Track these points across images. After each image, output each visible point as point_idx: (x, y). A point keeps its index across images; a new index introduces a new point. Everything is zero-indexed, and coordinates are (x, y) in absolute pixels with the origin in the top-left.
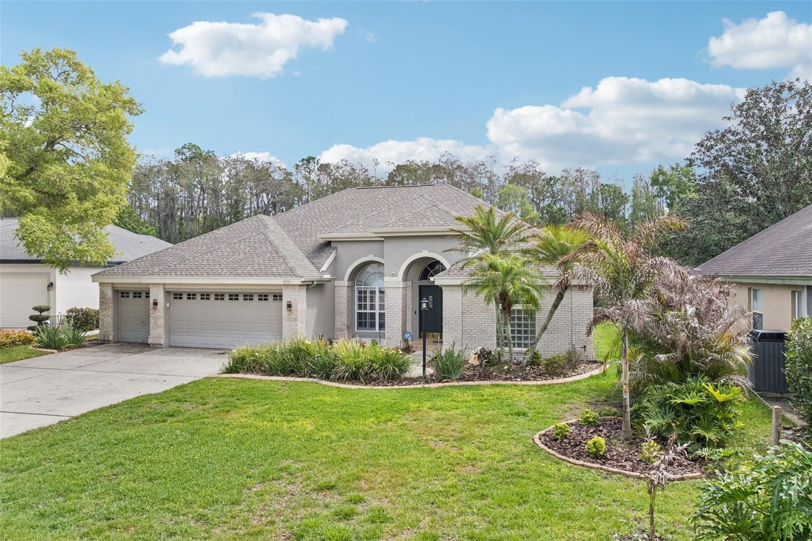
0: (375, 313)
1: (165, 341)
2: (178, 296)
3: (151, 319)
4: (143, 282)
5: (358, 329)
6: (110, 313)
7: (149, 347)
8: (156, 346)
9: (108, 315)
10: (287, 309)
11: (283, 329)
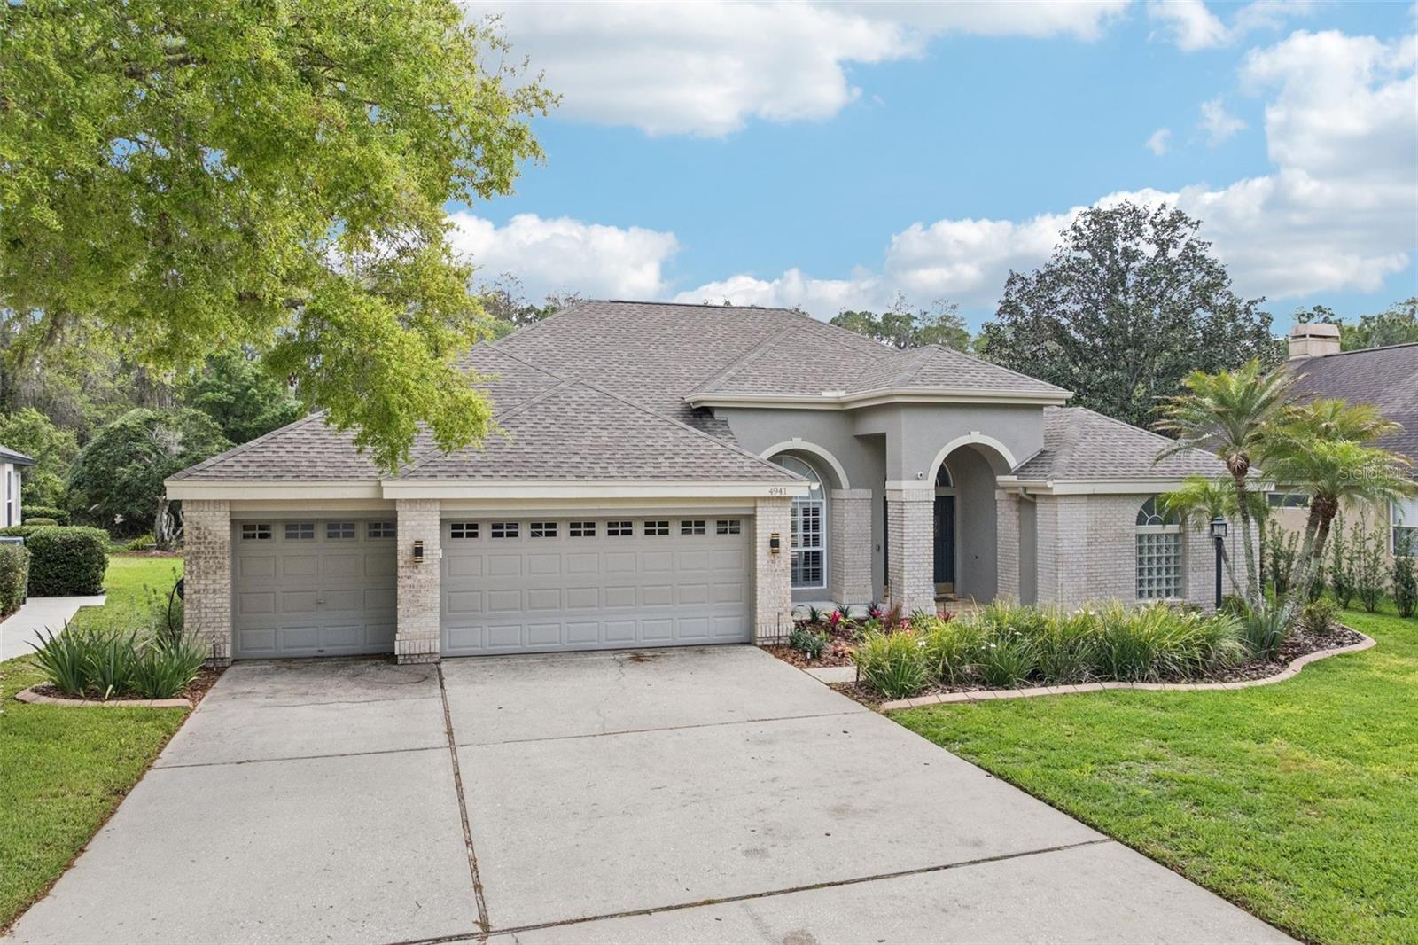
1: (442, 646)
2: (462, 529)
3: (400, 591)
4: (385, 496)
6: (224, 582)
7: (396, 663)
8: (420, 661)
9: (218, 587)
10: (769, 549)
11: (758, 593)
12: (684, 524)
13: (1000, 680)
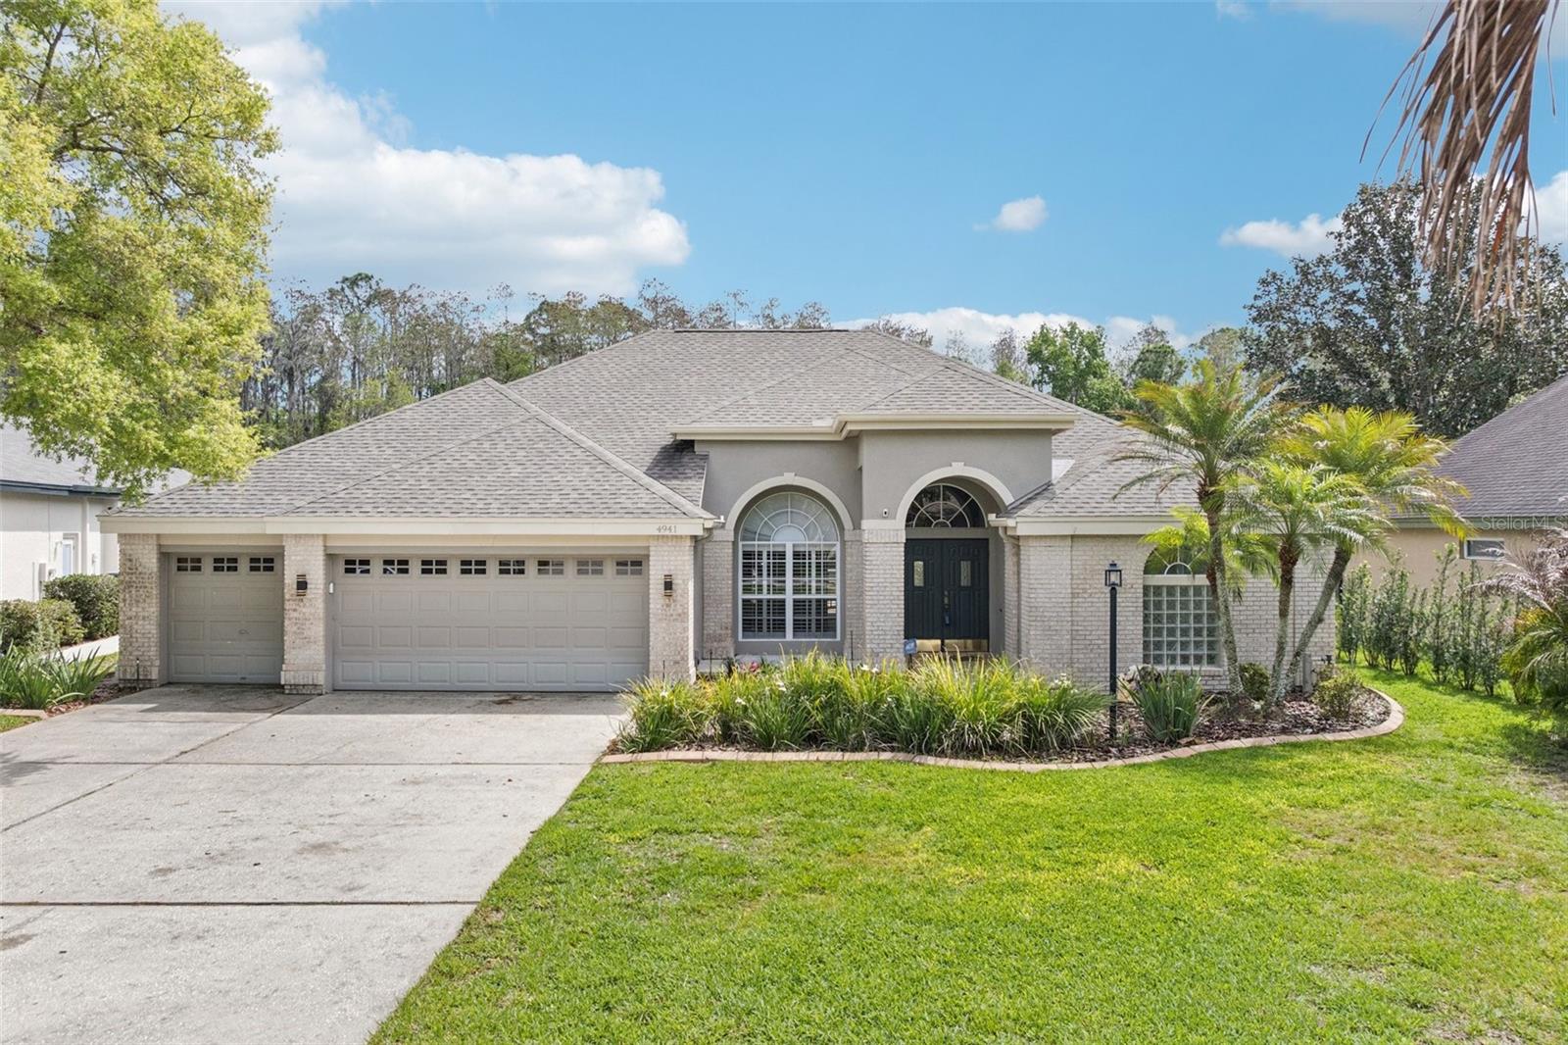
0: (784, 601)
1: (326, 678)
2: (355, 565)
3: (287, 623)
4: (268, 532)
5: (744, 637)
6: (152, 610)
7: (283, 693)
8: (304, 691)
9: (146, 614)
10: (663, 592)
11: (651, 639)
12: (580, 563)
13: (765, 742)
